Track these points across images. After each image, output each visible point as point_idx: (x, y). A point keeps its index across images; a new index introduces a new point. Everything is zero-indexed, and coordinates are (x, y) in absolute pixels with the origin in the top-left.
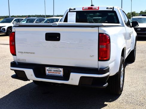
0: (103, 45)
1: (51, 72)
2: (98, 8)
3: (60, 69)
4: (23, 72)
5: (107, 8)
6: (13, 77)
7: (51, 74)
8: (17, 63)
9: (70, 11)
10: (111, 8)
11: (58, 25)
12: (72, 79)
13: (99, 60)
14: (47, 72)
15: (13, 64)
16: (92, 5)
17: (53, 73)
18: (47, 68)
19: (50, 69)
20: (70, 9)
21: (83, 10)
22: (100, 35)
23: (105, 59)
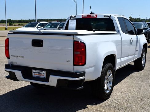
0: (77, 52)
1: (36, 74)
2: (96, 16)
3: (43, 71)
4: (14, 73)
5: (104, 16)
6: (7, 77)
7: (36, 75)
8: (10, 65)
9: (71, 19)
10: (108, 16)
11: (42, 32)
12: (51, 81)
13: (74, 65)
14: (33, 74)
15: (7, 66)
16: (91, 13)
17: (38, 75)
18: (33, 71)
19: (36, 72)
20: (71, 17)
21: (82, 17)
22: (75, 42)
23: (80, 64)
